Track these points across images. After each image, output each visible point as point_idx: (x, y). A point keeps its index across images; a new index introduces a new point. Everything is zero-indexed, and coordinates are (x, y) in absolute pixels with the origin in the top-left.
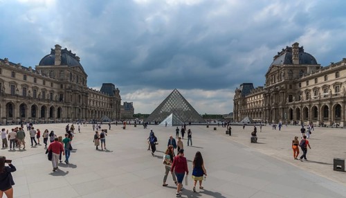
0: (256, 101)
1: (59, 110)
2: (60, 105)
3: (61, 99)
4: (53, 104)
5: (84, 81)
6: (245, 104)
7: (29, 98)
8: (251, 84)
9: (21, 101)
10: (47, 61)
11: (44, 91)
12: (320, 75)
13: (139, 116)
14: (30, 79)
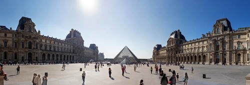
0: (163, 53)
1: (73, 57)
2: (74, 55)
3: (74, 52)
4: (71, 54)
5: (83, 44)
6: (158, 54)
7: (63, 52)
8: (161, 45)
9: (61, 53)
10: (69, 36)
11: (65, 48)
12: (186, 44)
13: (107, 59)
14: (63, 45)
